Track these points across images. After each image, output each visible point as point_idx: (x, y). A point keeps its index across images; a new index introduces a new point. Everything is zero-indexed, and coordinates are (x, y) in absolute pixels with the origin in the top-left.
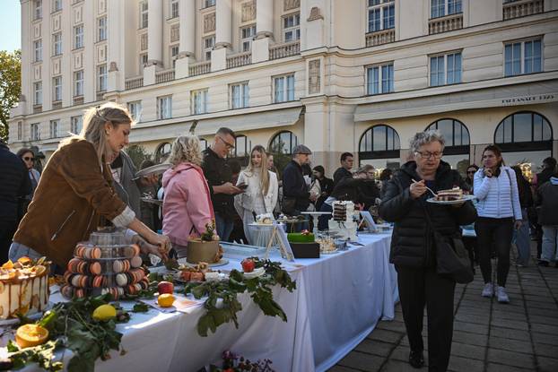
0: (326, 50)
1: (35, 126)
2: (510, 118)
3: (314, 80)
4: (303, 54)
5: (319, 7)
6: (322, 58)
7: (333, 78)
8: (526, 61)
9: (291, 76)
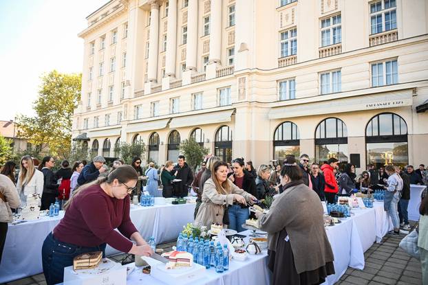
0: (249, 71)
1: (86, 120)
2: (377, 117)
3: (242, 91)
4: (235, 74)
5: (246, 42)
6: (246, 76)
7: (254, 90)
8: (387, 75)
9: (228, 87)
